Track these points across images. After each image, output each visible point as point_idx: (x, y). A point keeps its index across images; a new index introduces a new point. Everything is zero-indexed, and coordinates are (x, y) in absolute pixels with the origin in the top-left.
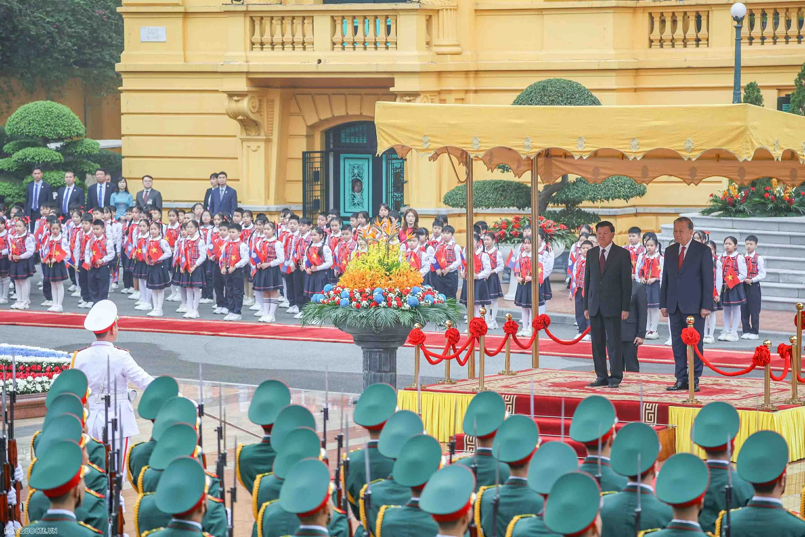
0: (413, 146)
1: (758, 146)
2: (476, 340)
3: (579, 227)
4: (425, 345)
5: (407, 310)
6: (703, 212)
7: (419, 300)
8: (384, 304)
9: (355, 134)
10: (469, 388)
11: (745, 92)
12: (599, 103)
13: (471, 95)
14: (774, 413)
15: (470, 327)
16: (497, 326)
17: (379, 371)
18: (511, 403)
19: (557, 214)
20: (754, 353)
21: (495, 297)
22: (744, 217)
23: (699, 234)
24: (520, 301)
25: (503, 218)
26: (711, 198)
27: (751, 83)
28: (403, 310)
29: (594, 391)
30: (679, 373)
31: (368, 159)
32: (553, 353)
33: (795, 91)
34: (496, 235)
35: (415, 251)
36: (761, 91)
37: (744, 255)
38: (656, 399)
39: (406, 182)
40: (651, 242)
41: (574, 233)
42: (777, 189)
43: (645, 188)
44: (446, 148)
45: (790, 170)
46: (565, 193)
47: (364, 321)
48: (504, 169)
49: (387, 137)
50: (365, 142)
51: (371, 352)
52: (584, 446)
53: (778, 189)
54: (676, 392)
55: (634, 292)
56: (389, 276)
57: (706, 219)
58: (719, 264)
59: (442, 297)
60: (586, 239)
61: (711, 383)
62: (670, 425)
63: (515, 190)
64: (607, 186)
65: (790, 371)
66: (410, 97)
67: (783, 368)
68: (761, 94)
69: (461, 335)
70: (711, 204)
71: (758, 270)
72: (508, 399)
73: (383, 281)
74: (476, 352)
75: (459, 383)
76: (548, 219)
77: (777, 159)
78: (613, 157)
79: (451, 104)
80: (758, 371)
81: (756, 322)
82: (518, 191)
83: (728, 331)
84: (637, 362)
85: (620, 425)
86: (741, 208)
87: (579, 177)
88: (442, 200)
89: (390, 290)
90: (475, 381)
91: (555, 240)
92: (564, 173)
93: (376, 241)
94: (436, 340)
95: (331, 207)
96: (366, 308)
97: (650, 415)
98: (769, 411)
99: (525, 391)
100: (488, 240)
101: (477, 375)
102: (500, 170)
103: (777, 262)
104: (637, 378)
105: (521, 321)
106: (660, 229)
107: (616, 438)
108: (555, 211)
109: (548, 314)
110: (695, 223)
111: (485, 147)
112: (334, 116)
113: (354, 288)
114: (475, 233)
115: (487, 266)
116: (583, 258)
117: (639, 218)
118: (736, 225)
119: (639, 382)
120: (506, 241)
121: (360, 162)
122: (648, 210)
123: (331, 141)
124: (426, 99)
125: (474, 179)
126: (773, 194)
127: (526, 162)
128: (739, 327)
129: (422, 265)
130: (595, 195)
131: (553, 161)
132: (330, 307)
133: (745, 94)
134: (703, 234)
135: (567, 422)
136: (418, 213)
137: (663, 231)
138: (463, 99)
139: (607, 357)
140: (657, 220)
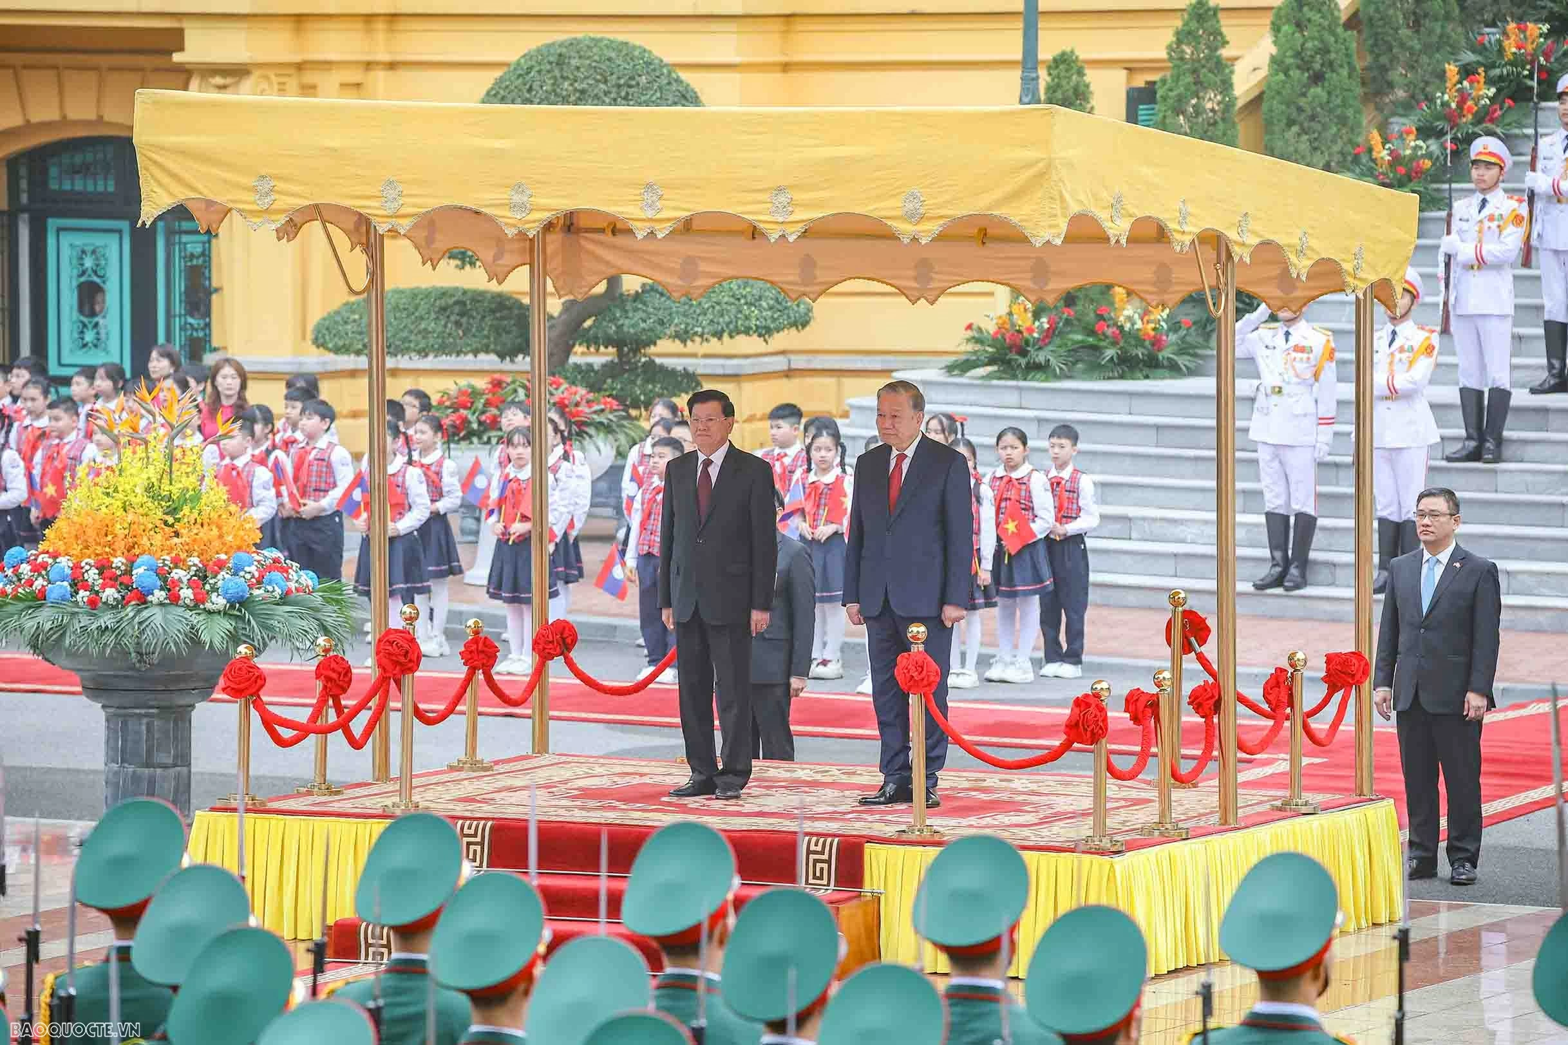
0: (232, 201)
1: (1075, 209)
2: (393, 684)
3: (648, 405)
4: (265, 699)
5: (219, 612)
6: (950, 369)
7: (251, 587)
8: (159, 595)
9: (84, 170)
10: (375, 804)
11: (1050, 74)
12: (695, 101)
13: (381, 75)
14: (1117, 859)
15: (378, 653)
16: (446, 649)
17: (148, 765)
18: (478, 839)
19: (596, 373)
20: (1068, 711)
21: (441, 575)
22: (1046, 380)
23: (941, 423)
24: (499, 587)
25: (463, 382)
26: (970, 334)
27: (1063, 54)
28: (210, 612)
29: (684, 809)
30: (889, 762)
31: (120, 232)
32: (584, 715)
33: (1168, 74)
34: (447, 423)
35: (240, 463)
36: (1087, 71)
37: (1047, 472)
38: (833, 827)
39: (217, 290)
40: (825, 440)
41: (637, 418)
42: (1126, 313)
43: (810, 310)
44: (316, 206)
45: (1154, 268)
46: (614, 320)
47: (110, 639)
48: (463, 260)
49: (166, 180)
50: (111, 189)
51: (125, 715)
52: (655, 944)
53: (1129, 311)
54: (882, 807)
55: (782, 563)
56: (172, 526)
57: (957, 385)
58: (987, 492)
59: (308, 578)
60: (664, 434)
61: (966, 785)
62: (867, 887)
63: (493, 311)
64: (718, 303)
65: (1155, 755)
66: (224, 77)
67: (1138, 749)
68: (1087, 79)
69: (354, 671)
70: (970, 347)
71: (1079, 509)
72: (472, 832)
73: (158, 539)
74: (392, 714)
75: (349, 793)
76: (573, 383)
77: (1118, 241)
78: (730, 233)
79: (330, 98)
80: (1081, 755)
81: (1076, 634)
82: (498, 315)
83: (1008, 658)
84: (789, 736)
85: (747, 891)
86: (1041, 358)
87: (650, 282)
88: (310, 336)
89: (177, 562)
90: (390, 787)
91: (591, 437)
92: (612, 272)
93: (137, 439)
94: (293, 685)
95: (25, 350)
96: (114, 607)
97: (819, 865)
98: (1102, 854)
99: (514, 809)
100: (423, 432)
101: (394, 772)
102: (454, 262)
103: (1126, 490)
104: (788, 775)
105: (504, 636)
106: (847, 408)
107: (737, 927)
108: (590, 365)
109: (571, 618)
110: (928, 394)
111: (414, 206)
112: (28, 121)
113: (83, 556)
114: (388, 418)
115: (418, 500)
116: (657, 482)
117: (796, 382)
118: (1028, 398)
119: (795, 785)
120: (468, 437)
121: (98, 240)
122: (818, 363)
123: (24, 184)
124: (265, 85)
125: (388, 286)
126: (1115, 324)
127: (516, 246)
128: (1035, 649)
129: (255, 499)
130: (687, 324)
131: (583, 242)
132: (21, 605)
133: (1049, 79)
134: (951, 423)
135: (616, 885)
136: (247, 368)
137: (853, 415)
138: (358, 85)
139: (717, 723)
140: (839, 385)
